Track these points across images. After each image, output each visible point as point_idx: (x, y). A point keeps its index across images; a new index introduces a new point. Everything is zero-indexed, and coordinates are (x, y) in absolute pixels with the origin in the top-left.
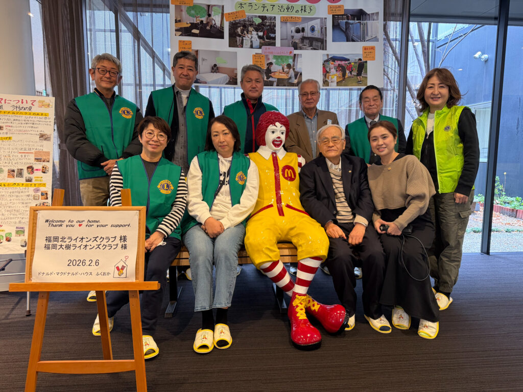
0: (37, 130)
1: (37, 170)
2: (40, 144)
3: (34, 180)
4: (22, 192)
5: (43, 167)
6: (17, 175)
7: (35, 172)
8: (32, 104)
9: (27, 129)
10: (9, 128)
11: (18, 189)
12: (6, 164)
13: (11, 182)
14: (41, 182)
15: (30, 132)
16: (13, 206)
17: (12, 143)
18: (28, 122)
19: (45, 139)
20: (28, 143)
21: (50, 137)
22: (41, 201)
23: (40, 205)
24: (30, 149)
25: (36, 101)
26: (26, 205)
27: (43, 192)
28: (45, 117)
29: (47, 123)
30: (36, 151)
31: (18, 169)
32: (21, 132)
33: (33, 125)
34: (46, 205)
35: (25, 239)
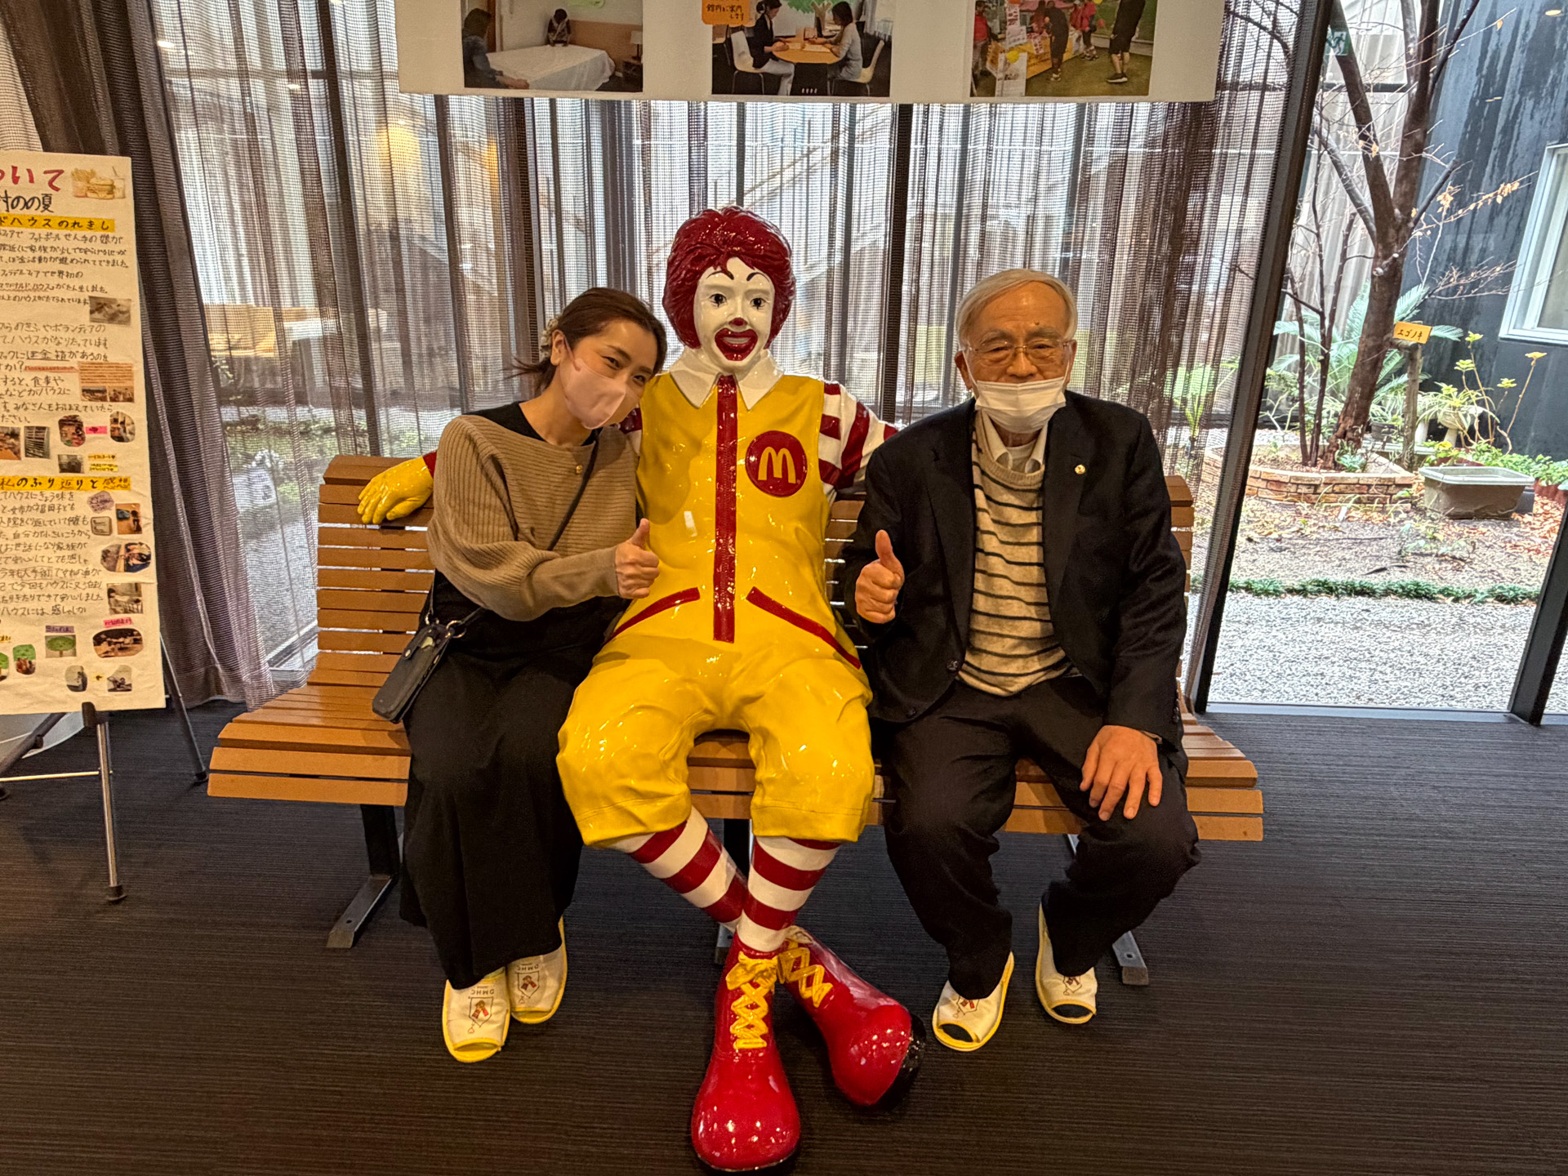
0: (76, 283)
2: (94, 337)
3: (86, 465)
4: (51, 508)
6: (27, 450)
7: (88, 436)
8: (50, 184)
9: (41, 279)
11: (37, 497)
13: (11, 474)
14: (110, 474)
15: (57, 293)
16: (25, 555)
18: (43, 255)
19: (112, 318)
20: (51, 333)
21: (128, 312)
22: (119, 538)
23: (118, 552)
24: (62, 356)
25: (61, 172)
26: (71, 553)
27: (124, 509)
28: (103, 233)
29: (111, 258)
30: (84, 360)
31: (28, 428)
32: (25, 294)
33: (62, 267)
34: (136, 551)
35: (80, 664)
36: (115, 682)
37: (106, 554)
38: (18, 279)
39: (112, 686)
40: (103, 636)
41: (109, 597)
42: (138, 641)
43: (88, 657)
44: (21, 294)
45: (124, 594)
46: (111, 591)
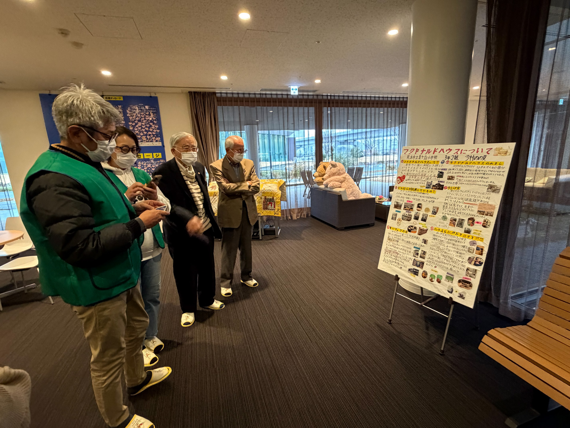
0: (486, 180)
1: (478, 223)
2: (486, 196)
3: (472, 232)
4: (459, 242)
5: (485, 221)
6: (457, 224)
7: (475, 224)
8: (487, 153)
9: (476, 179)
10: (459, 178)
11: (457, 237)
12: (450, 213)
13: (451, 230)
14: (479, 236)
15: (479, 183)
16: (448, 252)
17: (459, 193)
18: (479, 172)
19: (494, 191)
20: (474, 194)
21: (499, 189)
22: (475, 255)
23: (473, 259)
24: (475, 201)
25: (492, 148)
26: (460, 255)
27: (479, 247)
28: (499, 166)
29: (499, 173)
30: (481, 202)
31: (459, 219)
32: (470, 183)
33: (484, 176)
34: (479, 260)
35: (452, 286)
36: (460, 295)
37: (470, 258)
38: (470, 179)
39: (459, 296)
40: (461, 281)
41: (467, 271)
42: (471, 286)
43: (455, 285)
44: (469, 183)
45: (471, 271)
46: (468, 269)
